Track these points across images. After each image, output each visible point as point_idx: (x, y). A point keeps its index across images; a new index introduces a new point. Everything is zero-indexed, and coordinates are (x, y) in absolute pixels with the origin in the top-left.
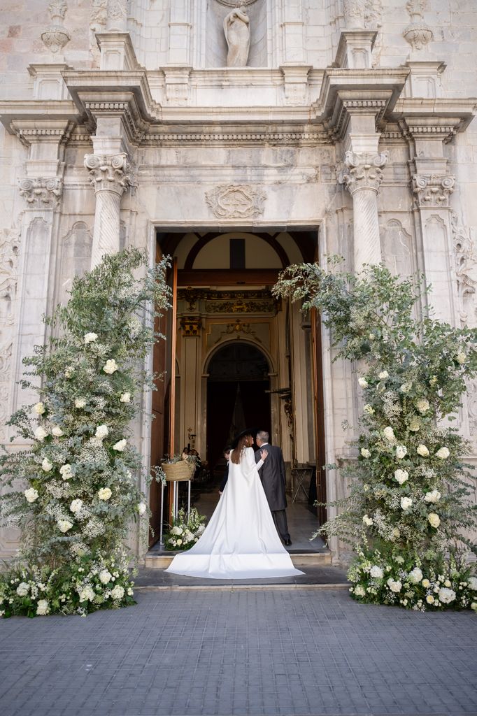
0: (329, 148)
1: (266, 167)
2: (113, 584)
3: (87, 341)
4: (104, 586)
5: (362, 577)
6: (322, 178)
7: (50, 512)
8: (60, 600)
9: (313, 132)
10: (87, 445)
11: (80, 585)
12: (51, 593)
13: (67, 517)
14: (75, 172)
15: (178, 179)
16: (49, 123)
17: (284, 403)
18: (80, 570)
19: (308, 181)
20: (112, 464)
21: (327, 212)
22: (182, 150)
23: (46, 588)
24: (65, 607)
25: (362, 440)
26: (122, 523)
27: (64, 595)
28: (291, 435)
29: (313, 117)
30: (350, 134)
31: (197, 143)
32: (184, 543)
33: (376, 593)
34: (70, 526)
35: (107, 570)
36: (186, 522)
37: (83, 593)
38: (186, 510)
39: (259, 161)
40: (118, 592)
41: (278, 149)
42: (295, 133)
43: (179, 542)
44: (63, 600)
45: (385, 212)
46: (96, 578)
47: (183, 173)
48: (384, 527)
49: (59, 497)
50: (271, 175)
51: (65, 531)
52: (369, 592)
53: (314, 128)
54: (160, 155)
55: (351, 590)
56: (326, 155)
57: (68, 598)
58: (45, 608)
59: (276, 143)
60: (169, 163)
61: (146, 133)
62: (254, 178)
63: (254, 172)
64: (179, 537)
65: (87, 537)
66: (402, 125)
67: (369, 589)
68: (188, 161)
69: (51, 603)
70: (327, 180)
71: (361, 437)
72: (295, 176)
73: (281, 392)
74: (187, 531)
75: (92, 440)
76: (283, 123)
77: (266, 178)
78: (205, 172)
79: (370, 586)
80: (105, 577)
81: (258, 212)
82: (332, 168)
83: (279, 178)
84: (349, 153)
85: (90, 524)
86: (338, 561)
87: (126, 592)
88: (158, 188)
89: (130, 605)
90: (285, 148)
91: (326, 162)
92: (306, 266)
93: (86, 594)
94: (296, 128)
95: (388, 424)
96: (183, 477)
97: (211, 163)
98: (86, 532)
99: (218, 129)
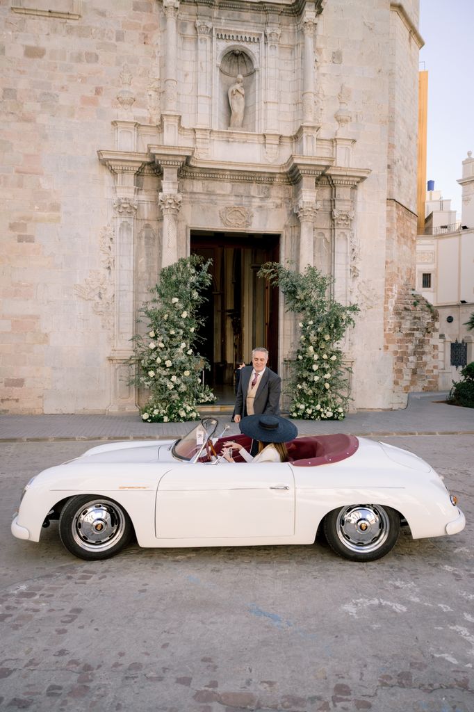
1: (253, 197)
2: (191, 411)
3: (173, 302)
4: (189, 412)
6: (284, 205)
7: (162, 381)
8: (173, 416)
9: (281, 178)
10: (177, 352)
11: (179, 410)
12: (168, 413)
13: (171, 383)
14: (143, 192)
15: (203, 201)
16: (131, 164)
19: (277, 207)
21: (286, 226)
22: (206, 182)
23: (166, 412)
24: (175, 419)
25: (298, 351)
27: (174, 414)
29: (282, 171)
30: (302, 189)
31: (215, 179)
34: (173, 387)
39: (249, 193)
40: (194, 415)
41: (260, 185)
42: (271, 178)
43: (203, 401)
45: (316, 228)
46: (185, 408)
47: (206, 197)
48: (306, 389)
49: (165, 375)
50: (256, 202)
51: (171, 389)
53: (282, 176)
54: (193, 185)
56: (287, 191)
57: (176, 416)
58: (167, 419)
59: (259, 182)
60: (198, 191)
61: (186, 171)
62: (246, 203)
63: (247, 199)
64: (203, 398)
65: (180, 392)
66: (329, 178)
68: (209, 189)
69: (169, 417)
70: (287, 207)
72: (270, 203)
75: (179, 349)
76: (264, 173)
77: (253, 204)
78: (219, 198)
80: (189, 408)
81: (248, 224)
82: (290, 199)
83: (260, 204)
84: (301, 201)
85: (181, 386)
88: (192, 206)
90: (264, 185)
91: (287, 196)
93: (183, 414)
94: (271, 176)
95: (311, 345)
97: (223, 193)
98: (179, 390)
99: (228, 173)
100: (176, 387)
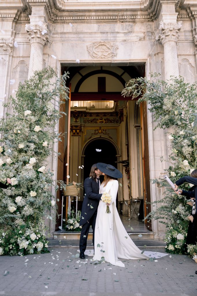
0: (151, 23)
1: (118, 33)
2: (37, 241)
3: (26, 115)
4: (32, 242)
5: (172, 240)
6: (147, 38)
7: (5, 202)
8: (9, 248)
9: (142, 15)
10: (25, 167)
11: (19, 240)
12: (4, 244)
13: (14, 204)
14: (20, 36)
15: (73, 39)
16: (8, 11)
17: (124, 168)
18: (20, 232)
19: (140, 40)
20: (38, 178)
21: (150, 55)
22: (75, 25)
23: (2, 241)
24: (12, 251)
25: (170, 168)
26: (42, 210)
27: (11, 245)
28: (128, 186)
29: (142, 7)
30: (162, 13)
31: (82, 21)
32: (74, 228)
33: (180, 248)
34: (15, 209)
35: (34, 234)
36: (75, 217)
37: (22, 244)
38: (75, 211)
39: (114, 30)
40: (40, 246)
41: (124, 24)
42: (133, 15)
43: (72, 227)
44: (11, 248)
45: (180, 55)
46: (28, 237)
47: (75, 36)
48: (184, 213)
49: (9, 195)
50: (121, 37)
51: (12, 212)
52: (176, 247)
53: (143, 13)
54: (64, 28)
55: (166, 247)
56: (149, 27)
57: (13, 246)
58: (1, 251)
59: (123, 21)
60: (68, 31)
61: (57, 16)
62: (112, 39)
63: (112, 35)
64: (71, 225)
65: (24, 215)
66: (188, 11)
67: (176, 246)
68: (78, 30)
69: (4, 249)
70: (150, 39)
71: (170, 167)
72: (133, 37)
73: (123, 162)
74: (76, 222)
75: (27, 165)
76: (127, 10)
77: (118, 38)
78: (86, 36)
79: (177, 244)
80: (33, 237)
81: (114, 55)
82: (152, 33)
83: (125, 38)
84: (161, 23)
85: (26, 208)
86: (158, 237)
87: (44, 245)
88: (63, 44)
89: (46, 253)
90: (127, 24)
91: (149, 30)
92: (140, 79)
93: (24, 244)
94: (133, 13)
95: (185, 158)
96: (73, 194)
97: (90, 31)
98: (23, 213)
99: (93, 14)
100: (19, 209)
